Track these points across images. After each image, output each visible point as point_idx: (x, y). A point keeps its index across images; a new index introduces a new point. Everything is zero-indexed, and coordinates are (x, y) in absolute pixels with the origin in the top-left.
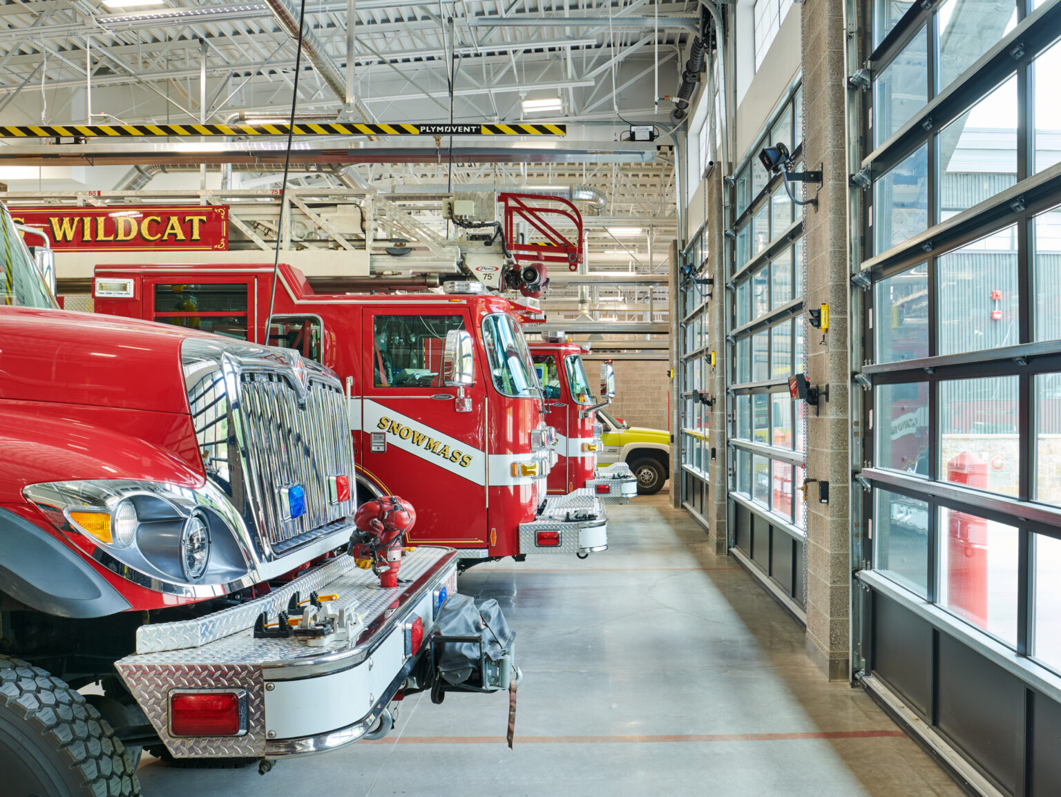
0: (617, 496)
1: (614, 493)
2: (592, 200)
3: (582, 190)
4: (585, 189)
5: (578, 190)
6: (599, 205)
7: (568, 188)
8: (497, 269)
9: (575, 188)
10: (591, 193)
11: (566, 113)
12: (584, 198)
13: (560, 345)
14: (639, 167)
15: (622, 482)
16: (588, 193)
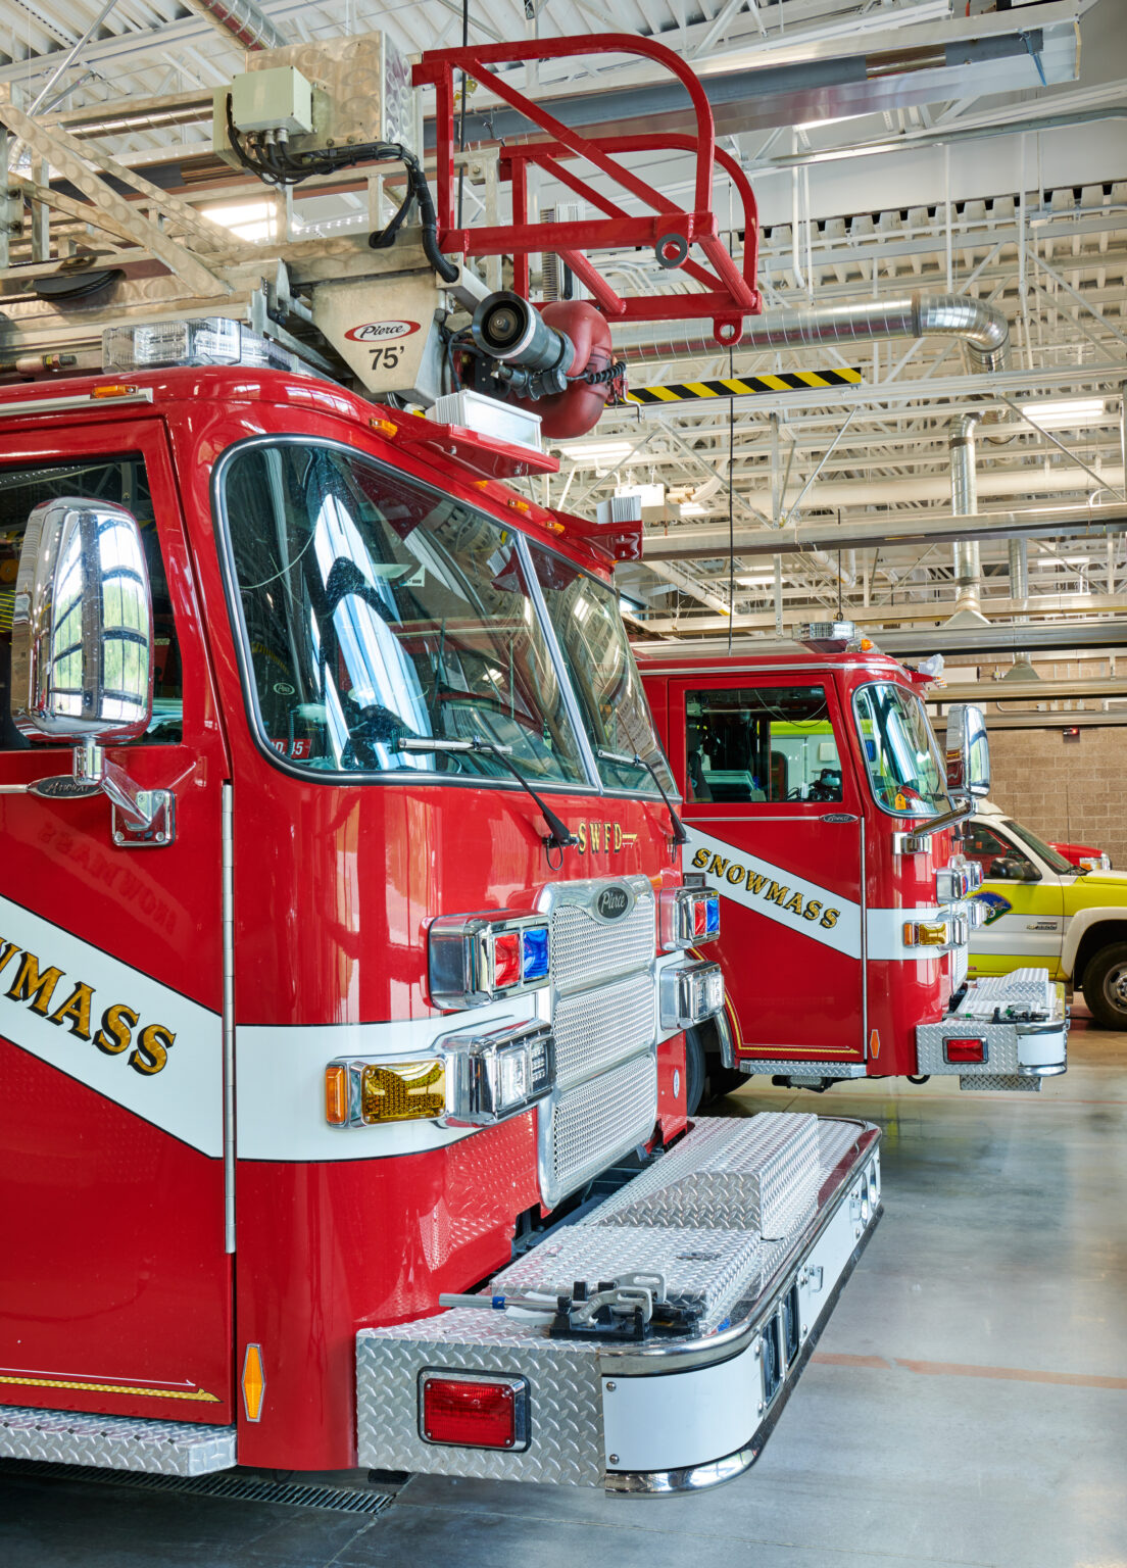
0: (1004, 1071)
1: (998, 1062)
2: (967, 329)
3: (942, 305)
4: (952, 303)
5: (934, 307)
6: (991, 340)
7: (909, 303)
8: (415, 327)
9: (925, 302)
10: (966, 311)
11: (902, 125)
12: (947, 323)
13: (843, 660)
14: (1094, 253)
15: (1021, 1033)
16: (958, 311)
